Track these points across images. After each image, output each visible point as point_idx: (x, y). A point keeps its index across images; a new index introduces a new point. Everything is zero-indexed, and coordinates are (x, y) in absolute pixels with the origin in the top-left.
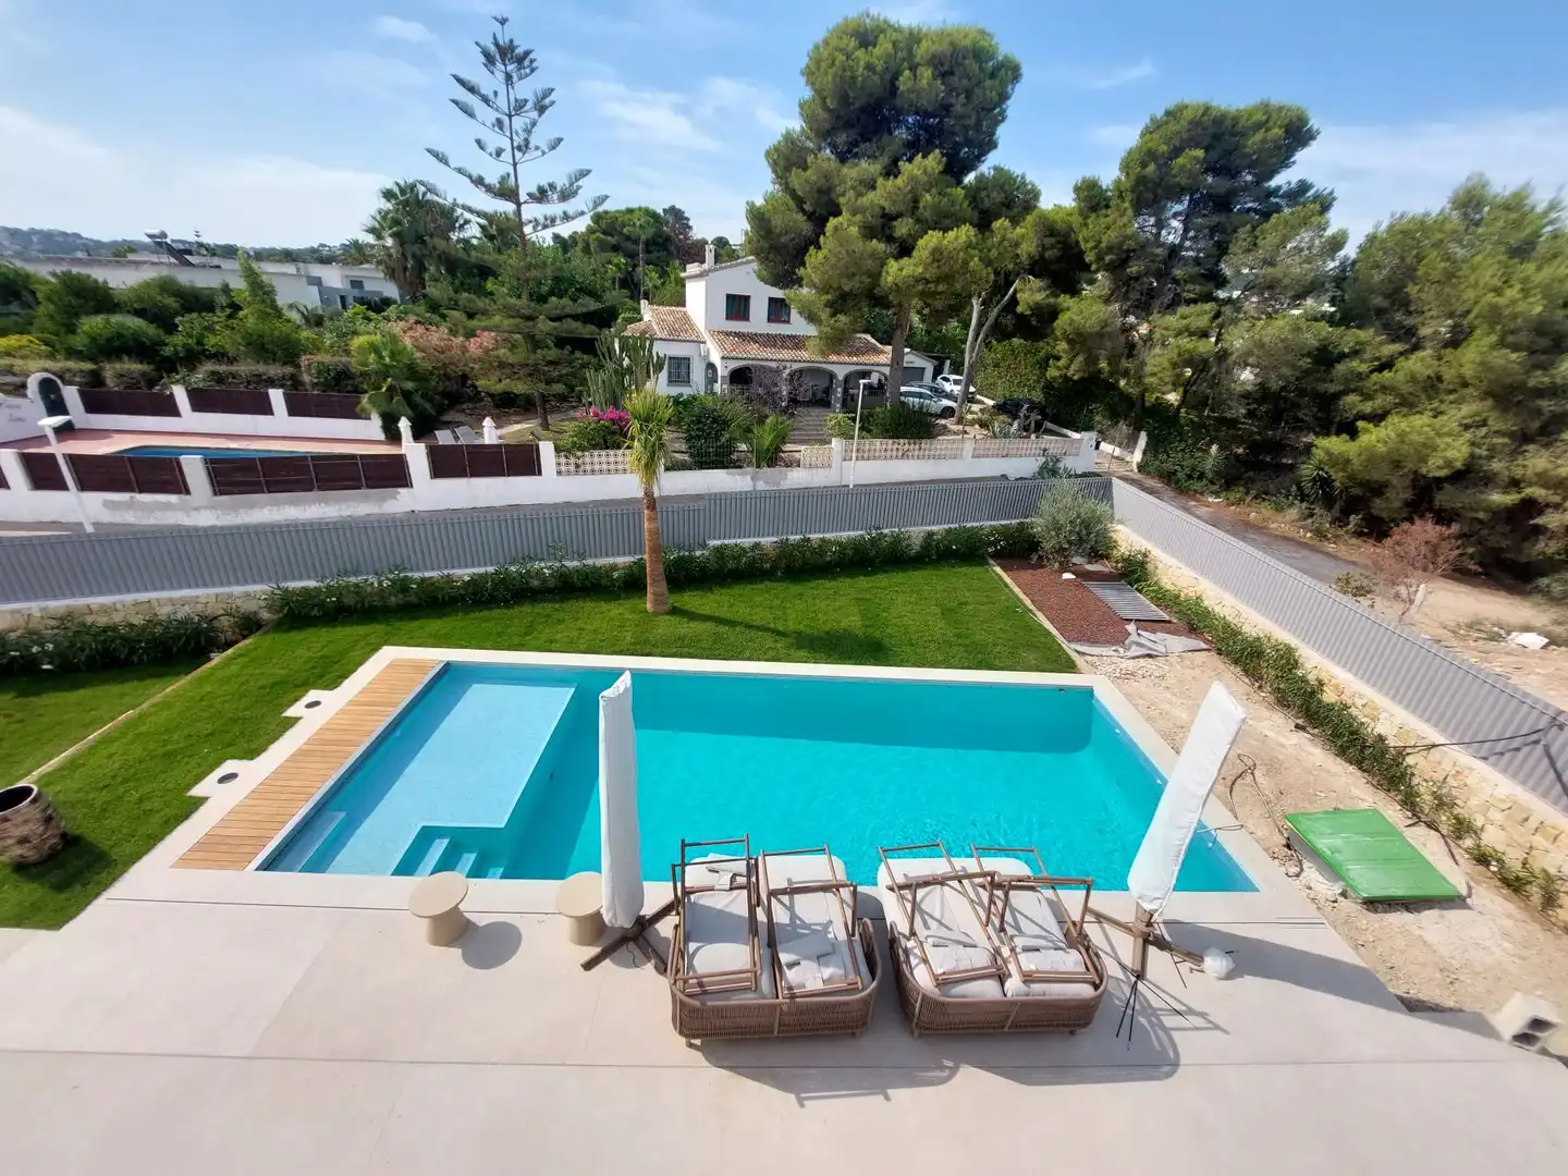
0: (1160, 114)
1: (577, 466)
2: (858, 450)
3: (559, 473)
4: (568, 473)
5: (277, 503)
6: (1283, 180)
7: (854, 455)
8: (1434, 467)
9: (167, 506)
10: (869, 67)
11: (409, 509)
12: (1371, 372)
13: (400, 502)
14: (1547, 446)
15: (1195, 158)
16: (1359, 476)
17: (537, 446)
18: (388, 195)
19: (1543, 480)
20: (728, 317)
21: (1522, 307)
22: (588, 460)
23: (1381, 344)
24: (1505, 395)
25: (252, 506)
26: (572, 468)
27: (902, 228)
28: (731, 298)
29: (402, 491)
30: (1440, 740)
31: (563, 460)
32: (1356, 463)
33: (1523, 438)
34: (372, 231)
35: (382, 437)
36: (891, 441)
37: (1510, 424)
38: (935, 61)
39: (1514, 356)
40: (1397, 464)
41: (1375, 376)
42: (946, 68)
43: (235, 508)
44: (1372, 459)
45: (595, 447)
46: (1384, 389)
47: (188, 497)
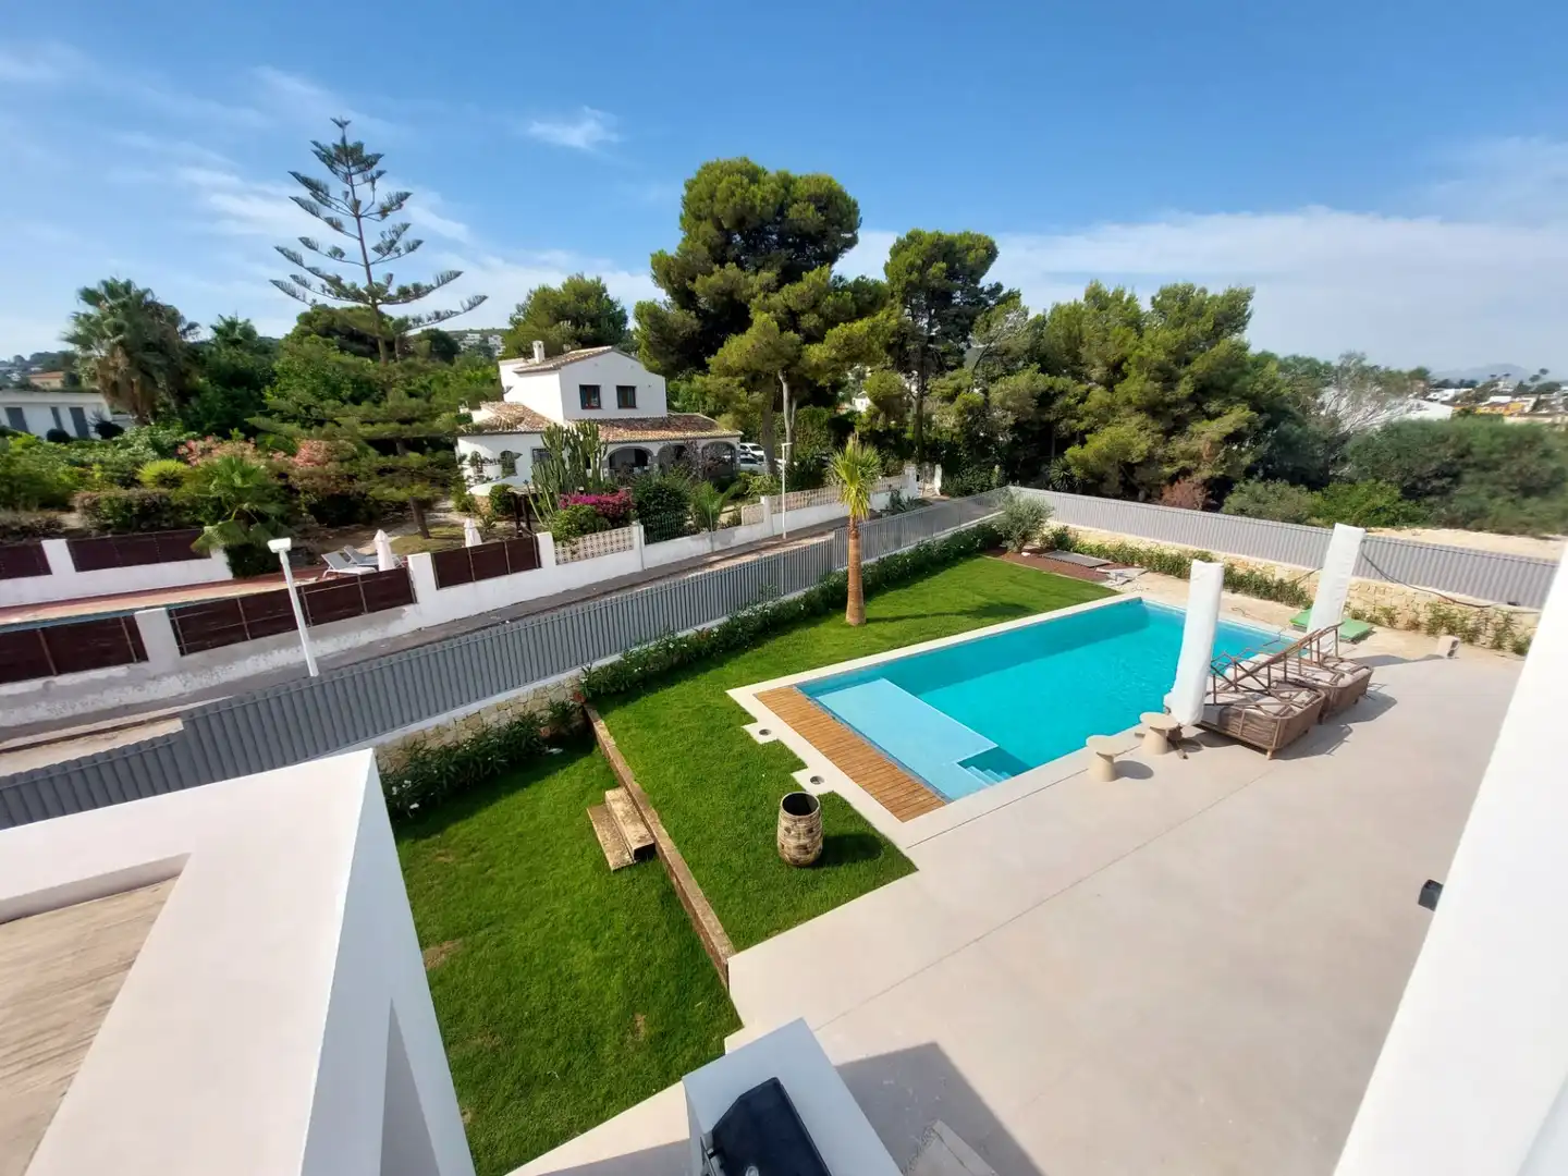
0: (903, 236)
1: (573, 553)
2: (787, 503)
3: (558, 563)
4: (565, 561)
5: (264, 650)
6: (986, 282)
7: (784, 508)
8: (1135, 458)
9: (111, 683)
10: (764, 199)
11: (414, 628)
12: (1077, 404)
13: (405, 622)
14: (1182, 434)
15: (941, 269)
16: (1095, 470)
17: (536, 538)
18: (90, 296)
19: (1185, 454)
20: (584, 407)
21: (1155, 356)
22: (581, 545)
23: (1074, 386)
24: (1153, 409)
25: (230, 660)
26: (569, 555)
27: (810, 321)
28: (583, 388)
29: (408, 608)
30: (1311, 570)
31: (560, 549)
32: (1093, 461)
33: (1168, 433)
34: (73, 340)
35: (229, 576)
36: (799, 493)
37: (1159, 426)
38: (814, 199)
39: (1157, 385)
40: (1108, 458)
41: (1080, 406)
42: (822, 204)
43: (207, 667)
44: (1100, 455)
45: (585, 532)
46: (1087, 414)
47: (143, 665)
